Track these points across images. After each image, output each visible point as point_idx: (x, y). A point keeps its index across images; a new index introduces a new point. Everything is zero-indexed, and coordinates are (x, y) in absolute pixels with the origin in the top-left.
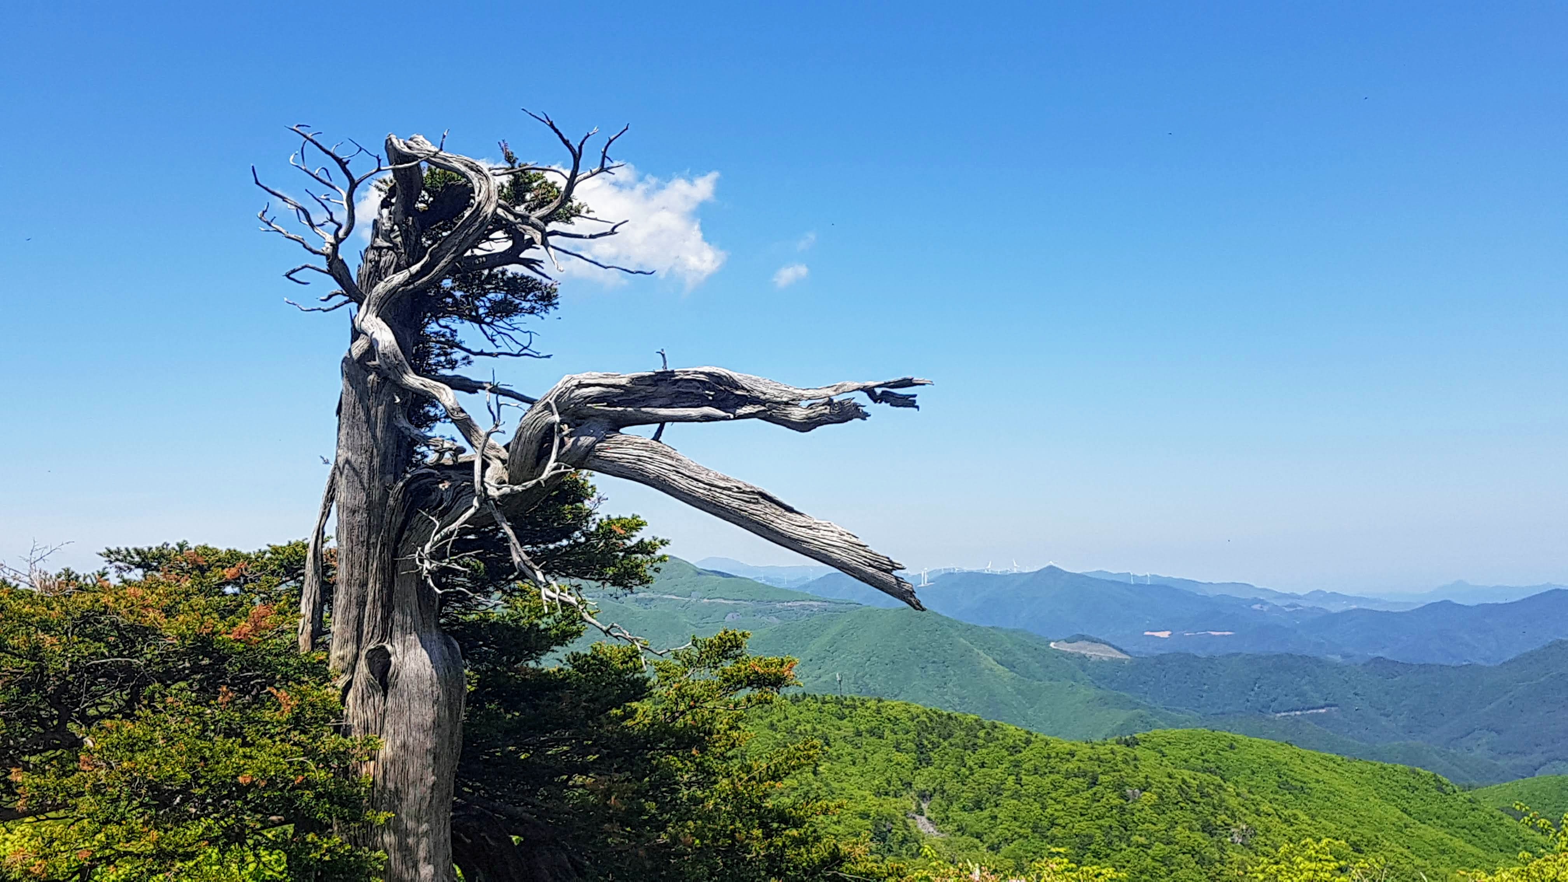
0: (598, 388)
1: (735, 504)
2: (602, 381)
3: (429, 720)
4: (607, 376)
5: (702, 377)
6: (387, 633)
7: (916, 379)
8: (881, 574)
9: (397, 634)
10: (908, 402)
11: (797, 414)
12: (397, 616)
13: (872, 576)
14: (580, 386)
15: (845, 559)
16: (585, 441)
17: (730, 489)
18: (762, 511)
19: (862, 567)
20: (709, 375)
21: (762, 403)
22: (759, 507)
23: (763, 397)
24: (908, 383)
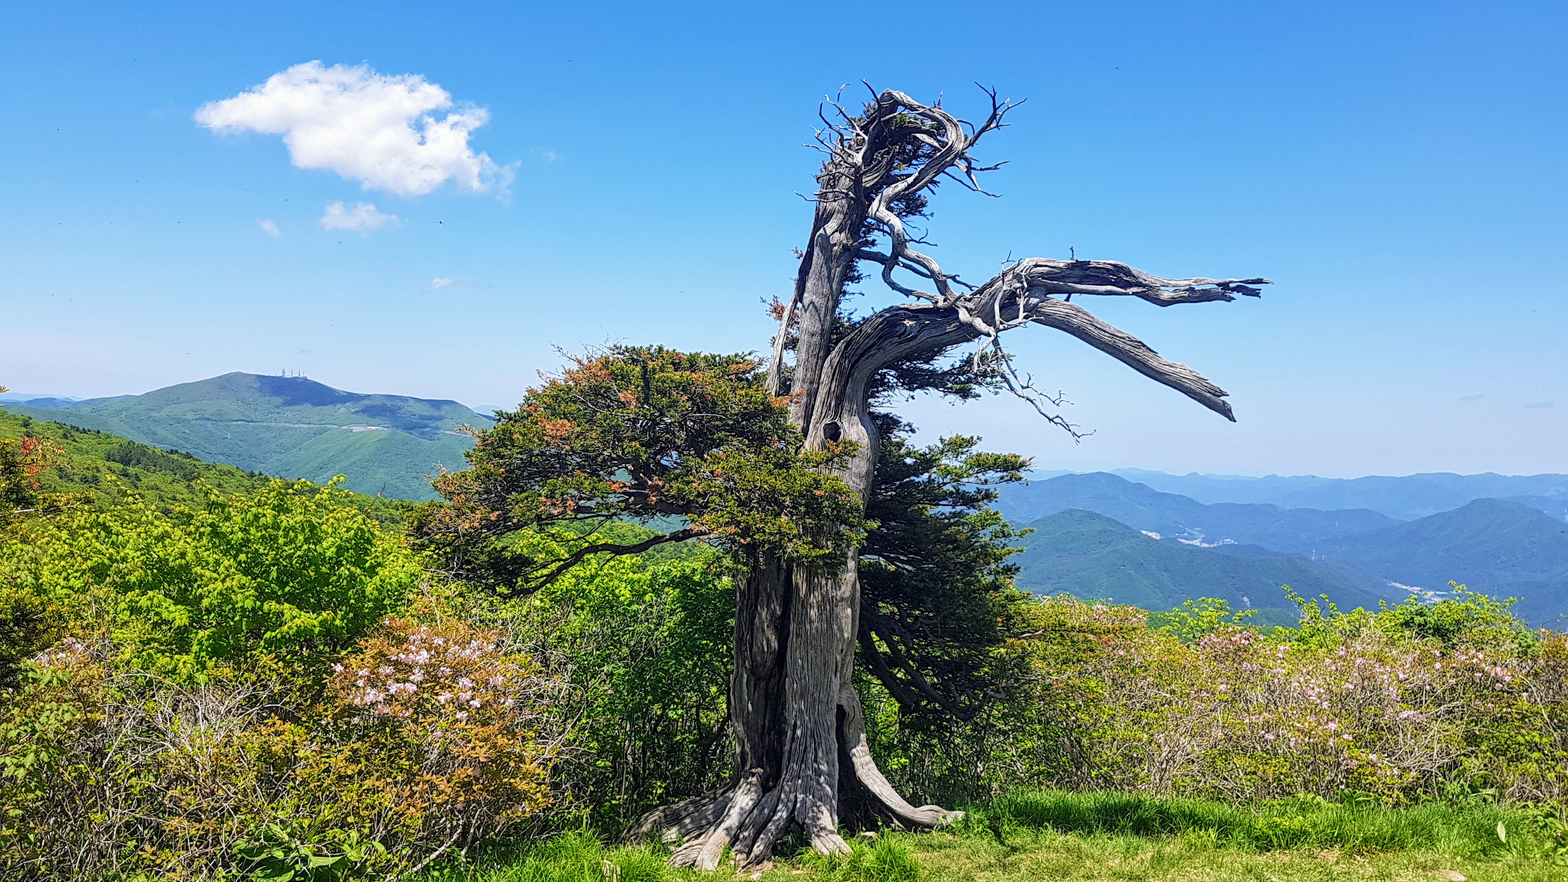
0: (1047, 268)
1: (1128, 347)
2: (1048, 264)
3: (864, 470)
4: (1050, 261)
5: (1109, 267)
6: (838, 413)
7: (1265, 279)
8: (1214, 397)
9: (845, 415)
10: (1255, 293)
11: (1166, 295)
12: (846, 405)
13: (1209, 399)
14: (1036, 266)
15: (1193, 387)
16: (1034, 301)
17: (1124, 338)
18: (1141, 353)
19: (1204, 393)
20: (1114, 266)
21: (1144, 286)
22: (1141, 351)
23: (1144, 282)
24: (1260, 281)
